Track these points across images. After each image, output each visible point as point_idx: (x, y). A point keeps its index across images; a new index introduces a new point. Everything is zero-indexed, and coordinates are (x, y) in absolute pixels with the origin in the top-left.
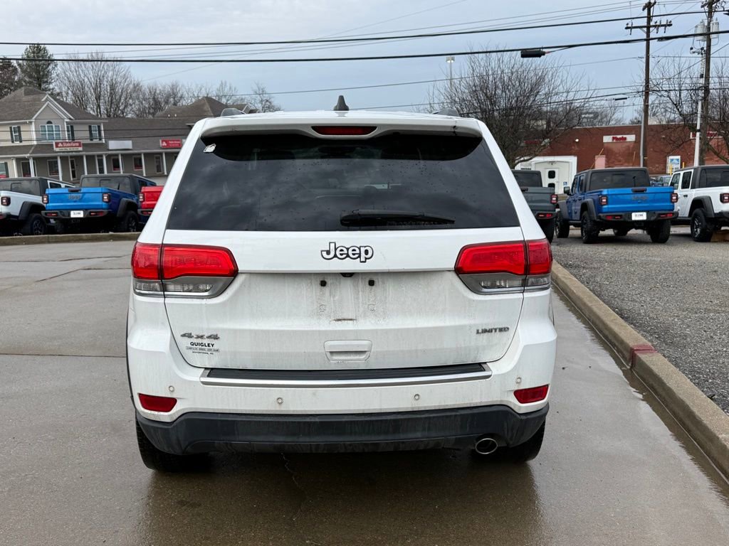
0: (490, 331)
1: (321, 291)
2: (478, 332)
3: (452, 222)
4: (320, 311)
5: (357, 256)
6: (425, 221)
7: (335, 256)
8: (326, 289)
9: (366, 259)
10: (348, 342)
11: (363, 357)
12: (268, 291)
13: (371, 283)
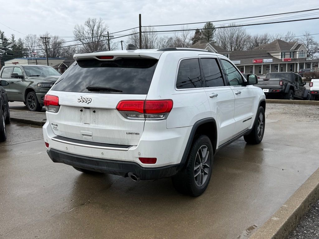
0: (131, 133)
1: (81, 113)
2: (127, 133)
3: (122, 92)
4: (81, 120)
5: (86, 101)
6: (112, 90)
7: (81, 101)
8: (83, 113)
9: (89, 103)
10: (86, 131)
11: (91, 137)
12: (67, 112)
13: (94, 112)
